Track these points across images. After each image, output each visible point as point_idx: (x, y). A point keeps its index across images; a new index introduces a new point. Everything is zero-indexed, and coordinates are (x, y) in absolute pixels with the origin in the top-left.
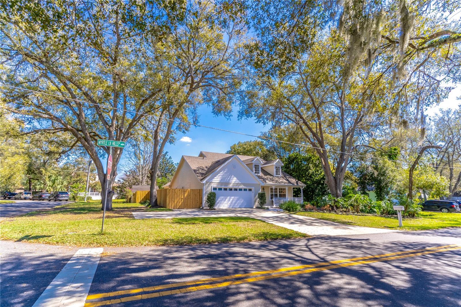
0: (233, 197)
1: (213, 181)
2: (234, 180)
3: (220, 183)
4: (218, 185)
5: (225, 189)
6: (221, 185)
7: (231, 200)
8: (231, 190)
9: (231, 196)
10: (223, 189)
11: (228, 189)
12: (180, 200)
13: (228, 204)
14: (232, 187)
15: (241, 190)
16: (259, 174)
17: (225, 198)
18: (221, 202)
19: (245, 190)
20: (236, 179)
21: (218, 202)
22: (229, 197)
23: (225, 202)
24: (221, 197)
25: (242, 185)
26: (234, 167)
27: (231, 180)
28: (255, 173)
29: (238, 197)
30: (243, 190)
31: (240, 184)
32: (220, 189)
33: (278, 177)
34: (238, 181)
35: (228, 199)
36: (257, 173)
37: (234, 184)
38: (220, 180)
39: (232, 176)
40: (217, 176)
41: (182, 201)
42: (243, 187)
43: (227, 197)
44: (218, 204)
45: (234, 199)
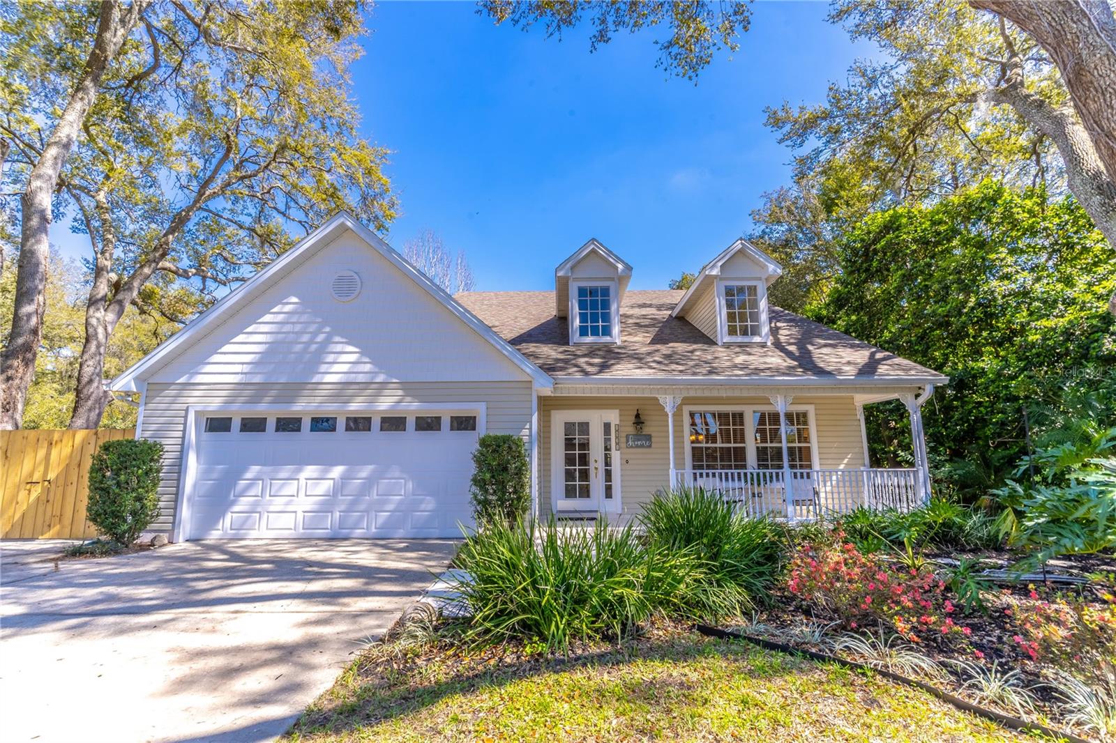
0: (337, 471)
1: (199, 379)
2: (343, 364)
3: (251, 390)
4: (230, 400)
5: (289, 425)
6: (253, 401)
7: (325, 486)
8: (323, 424)
9: (327, 461)
10: (271, 424)
11: (306, 424)
12: (22, 495)
13: (300, 516)
14: (329, 409)
15: (394, 423)
16: (607, 339)
17: (283, 475)
18: (256, 504)
19: (428, 424)
20: (353, 358)
21: (233, 503)
22: (310, 471)
23: (278, 503)
24: (254, 471)
25: (400, 392)
26: (345, 286)
27: (323, 368)
28: (583, 331)
29: (371, 467)
30: (411, 423)
31: (384, 385)
32: (253, 425)
33: (741, 345)
34: (368, 367)
35: (303, 482)
36: (595, 332)
37: (344, 390)
38: (246, 368)
39: (328, 341)
40: (226, 348)
41: (34, 495)
42: (413, 408)
43: (299, 471)
44: (228, 517)
45: (343, 486)
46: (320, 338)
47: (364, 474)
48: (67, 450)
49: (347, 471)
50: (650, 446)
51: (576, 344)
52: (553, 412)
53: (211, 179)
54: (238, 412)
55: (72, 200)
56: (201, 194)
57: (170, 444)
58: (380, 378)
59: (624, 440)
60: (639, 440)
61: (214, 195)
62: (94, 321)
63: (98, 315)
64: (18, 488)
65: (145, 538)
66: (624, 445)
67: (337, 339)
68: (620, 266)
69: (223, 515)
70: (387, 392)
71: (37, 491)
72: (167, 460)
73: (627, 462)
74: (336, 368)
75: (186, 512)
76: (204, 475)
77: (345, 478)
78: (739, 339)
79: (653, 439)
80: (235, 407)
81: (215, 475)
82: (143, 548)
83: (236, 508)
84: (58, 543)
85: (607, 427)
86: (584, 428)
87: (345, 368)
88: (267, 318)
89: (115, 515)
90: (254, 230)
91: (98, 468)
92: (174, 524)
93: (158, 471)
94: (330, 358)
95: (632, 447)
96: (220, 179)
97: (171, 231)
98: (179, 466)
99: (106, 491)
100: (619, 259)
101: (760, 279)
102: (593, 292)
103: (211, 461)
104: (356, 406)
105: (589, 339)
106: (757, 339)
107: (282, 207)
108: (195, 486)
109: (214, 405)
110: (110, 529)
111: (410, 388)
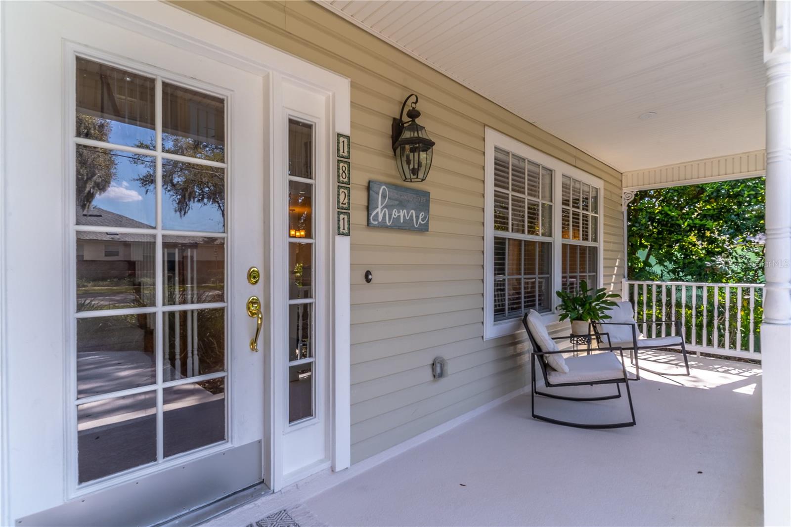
50: (424, 229)
60: (402, 205)
73: (367, 276)
79: (433, 207)
95: (383, 227)
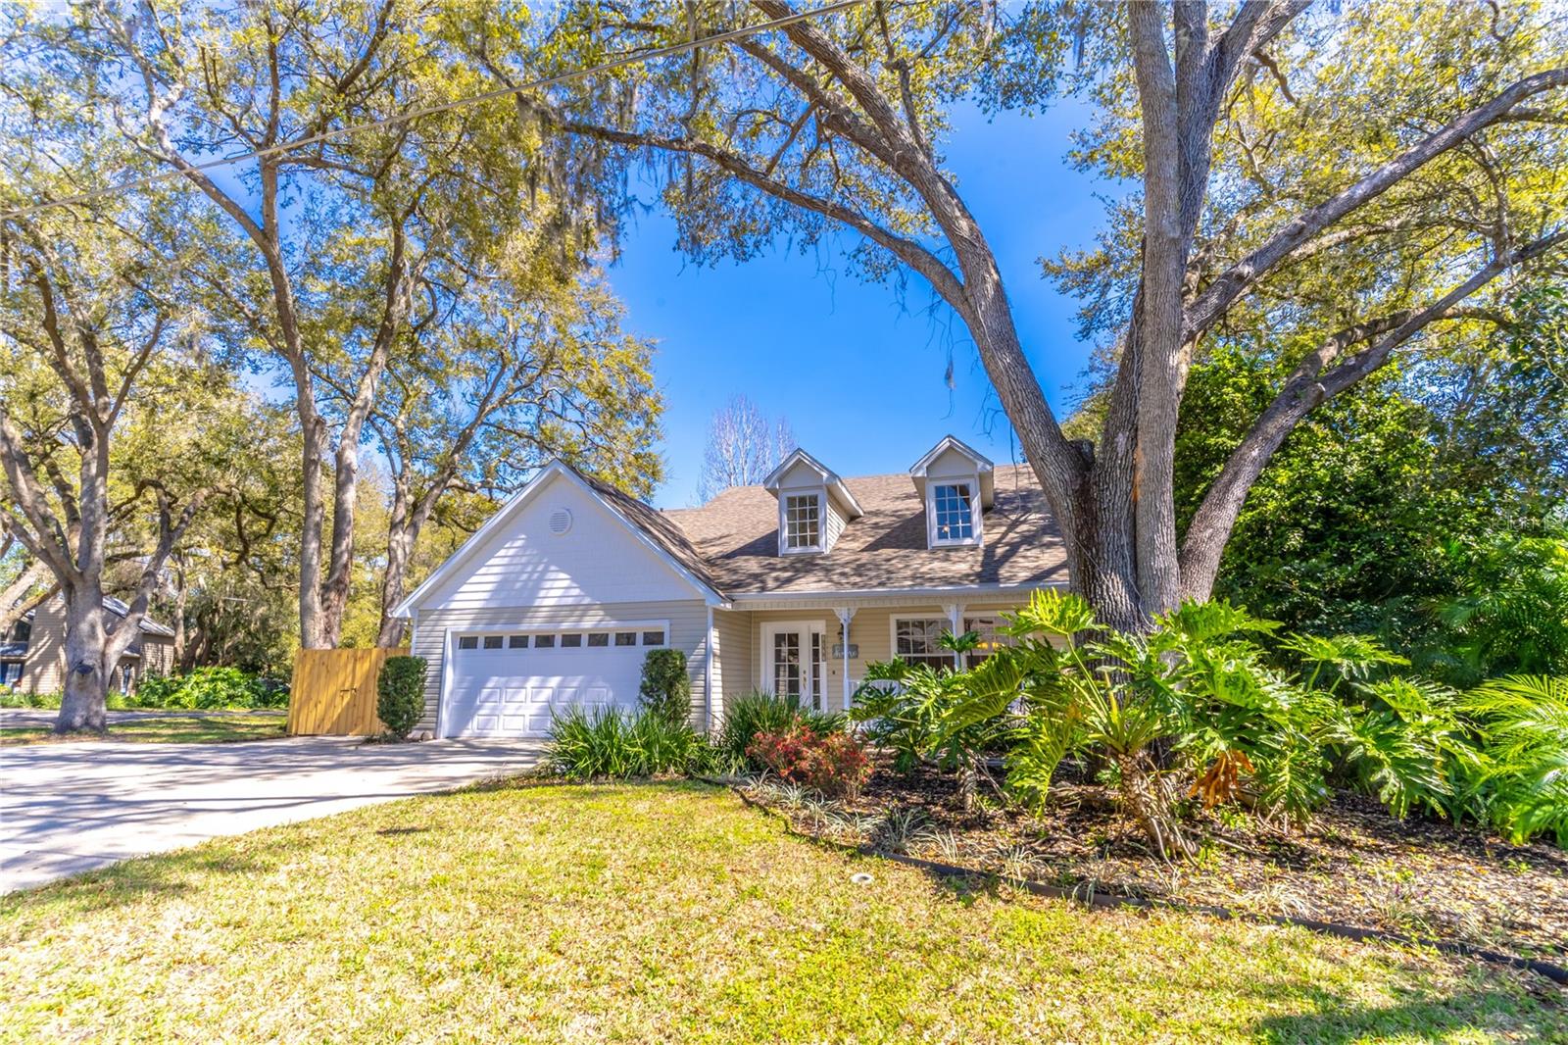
0: (554, 681)
1: (453, 605)
2: (557, 590)
3: (488, 614)
4: (475, 622)
5: (519, 642)
6: (492, 622)
7: (546, 694)
8: (545, 641)
9: (546, 673)
10: (506, 642)
11: (532, 641)
12: (338, 699)
13: (528, 719)
14: (547, 629)
15: (598, 640)
16: (815, 549)
17: (514, 685)
18: (494, 708)
19: (627, 639)
20: (566, 583)
21: (479, 708)
22: (534, 681)
23: (511, 708)
24: (493, 682)
25: (601, 613)
26: (559, 523)
27: (542, 593)
28: (792, 543)
29: (580, 678)
30: (612, 639)
31: (588, 607)
32: (494, 643)
33: (949, 549)
34: (576, 592)
35: (529, 690)
36: (803, 542)
37: (558, 612)
38: (486, 596)
39: (546, 570)
40: (474, 579)
41: (346, 700)
42: (612, 626)
43: (525, 681)
44: (476, 718)
45: (560, 693)
46: (540, 568)
47: (575, 684)
48: (367, 665)
49: (563, 681)
50: (856, 657)
51: (785, 556)
52: (763, 624)
53: (490, 395)
54: (482, 631)
55: (375, 433)
56: (482, 410)
57: (433, 660)
58: (587, 601)
59: (830, 650)
61: (494, 409)
62: (394, 544)
63: (397, 537)
64: (335, 695)
65: (414, 734)
66: (830, 656)
67: (553, 568)
68: (825, 475)
69: (472, 717)
70: (591, 612)
71: (347, 697)
72: (431, 671)
73: (834, 672)
74: (552, 593)
75: (445, 715)
76: (458, 684)
77: (561, 686)
78: (948, 542)
79: (860, 650)
80: (480, 627)
81: (465, 685)
82: (414, 740)
83: (482, 712)
84: (360, 738)
85: (816, 637)
86: (793, 639)
87: (560, 592)
88: (502, 552)
89: (395, 714)
90: (531, 438)
91: (383, 679)
92: (438, 723)
93: (424, 680)
94: (548, 584)
95: (838, 657)
96: (498, 394)
97: (457, 450)
98: (440, 677)
99: (387, 695)
100: (823, 467)
101: (972, 476)
102: (802, 501)
103: (464, 672)
104: (566, 626)
105: (798, 550)
106: (968, 541)
107: (558, 410)
108: (452, 693)
109: (463, 626)
110: (392, 725)
111: (610, 609)
